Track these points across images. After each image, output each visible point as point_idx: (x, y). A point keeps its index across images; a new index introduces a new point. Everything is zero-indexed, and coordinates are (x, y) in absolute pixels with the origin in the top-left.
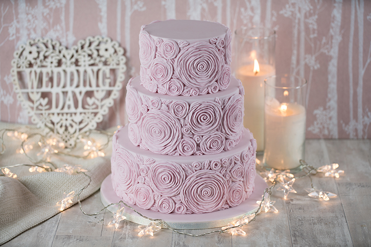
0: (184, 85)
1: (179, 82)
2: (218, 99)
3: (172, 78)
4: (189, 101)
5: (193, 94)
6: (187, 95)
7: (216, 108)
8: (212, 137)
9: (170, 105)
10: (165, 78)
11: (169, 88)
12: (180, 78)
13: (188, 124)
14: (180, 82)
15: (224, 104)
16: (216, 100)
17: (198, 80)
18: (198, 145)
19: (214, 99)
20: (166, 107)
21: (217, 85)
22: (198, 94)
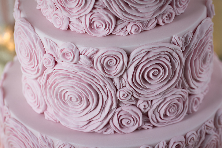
0: (117, 19)
1: (107, 15)
2: (175, 37)
3: (94, 8)
4: (128, 47)
5: (132, 31)
6: (122, 34)
7: (174, 54)
8: (168, 99)
9: (95, 57)
10: (82, 8)
11: (90, 25)
12: (109, 8)
13: (128, 85)
14: (110, 15)
15: (186, 43)
16: (173, 40)
17: (141, 9)
18: (146, 115)
19: (169, 38)
20: (87, 60)
21: (172, 11)
22: (140, 31)
